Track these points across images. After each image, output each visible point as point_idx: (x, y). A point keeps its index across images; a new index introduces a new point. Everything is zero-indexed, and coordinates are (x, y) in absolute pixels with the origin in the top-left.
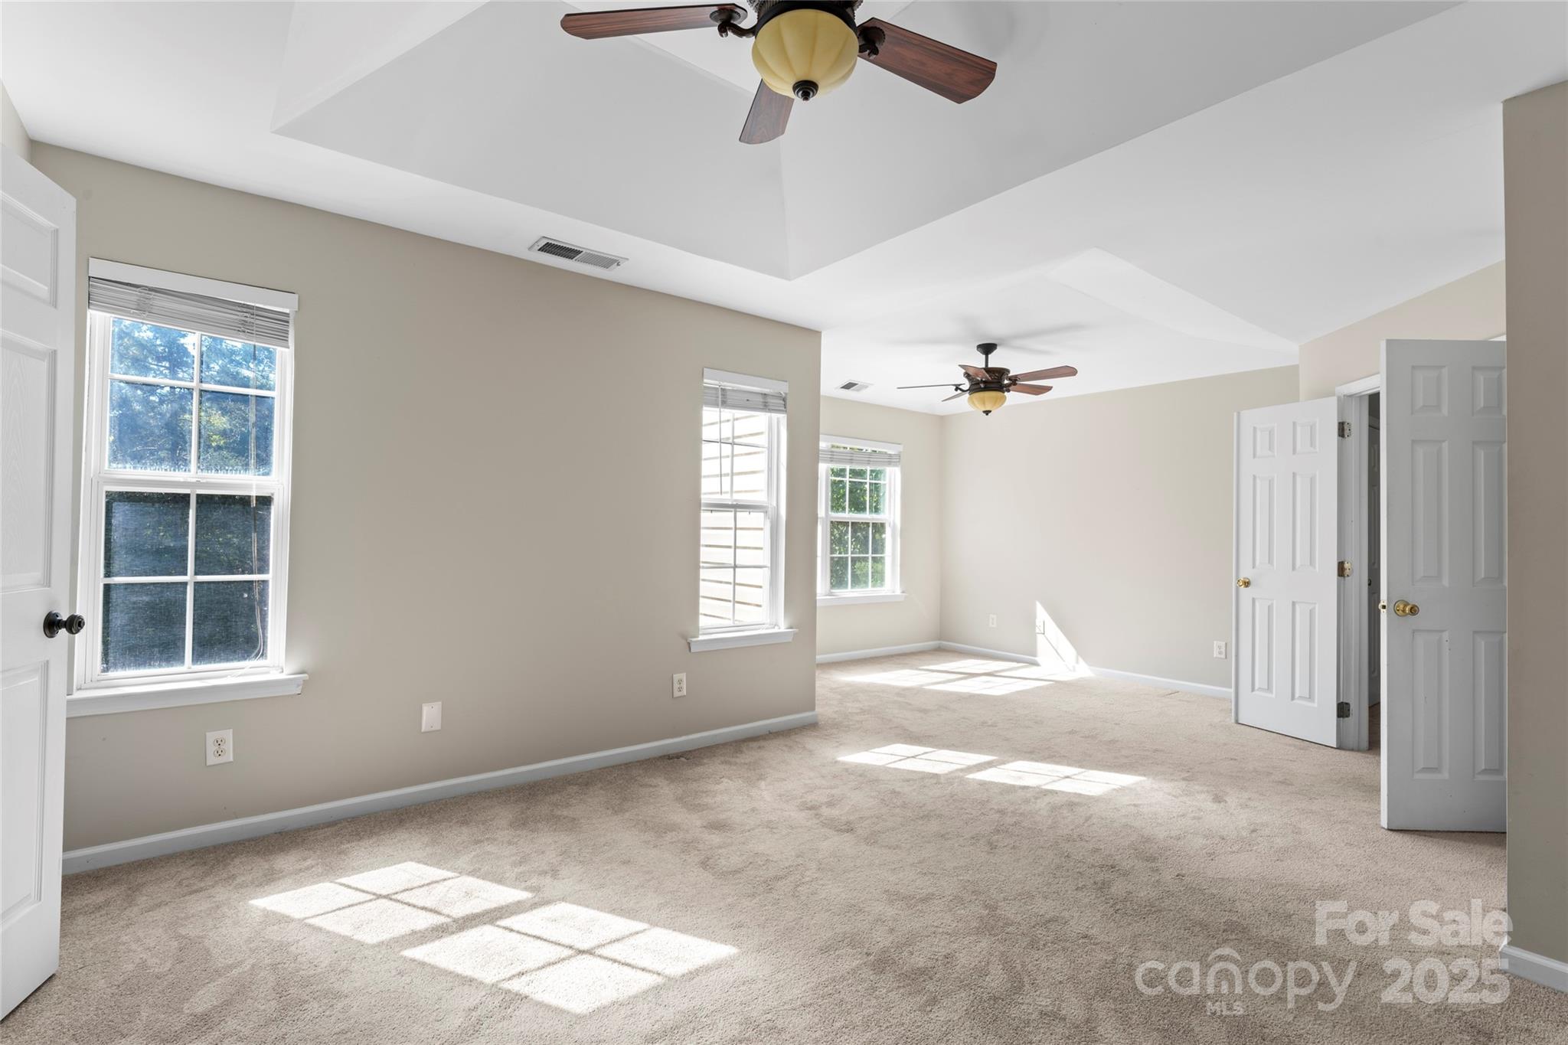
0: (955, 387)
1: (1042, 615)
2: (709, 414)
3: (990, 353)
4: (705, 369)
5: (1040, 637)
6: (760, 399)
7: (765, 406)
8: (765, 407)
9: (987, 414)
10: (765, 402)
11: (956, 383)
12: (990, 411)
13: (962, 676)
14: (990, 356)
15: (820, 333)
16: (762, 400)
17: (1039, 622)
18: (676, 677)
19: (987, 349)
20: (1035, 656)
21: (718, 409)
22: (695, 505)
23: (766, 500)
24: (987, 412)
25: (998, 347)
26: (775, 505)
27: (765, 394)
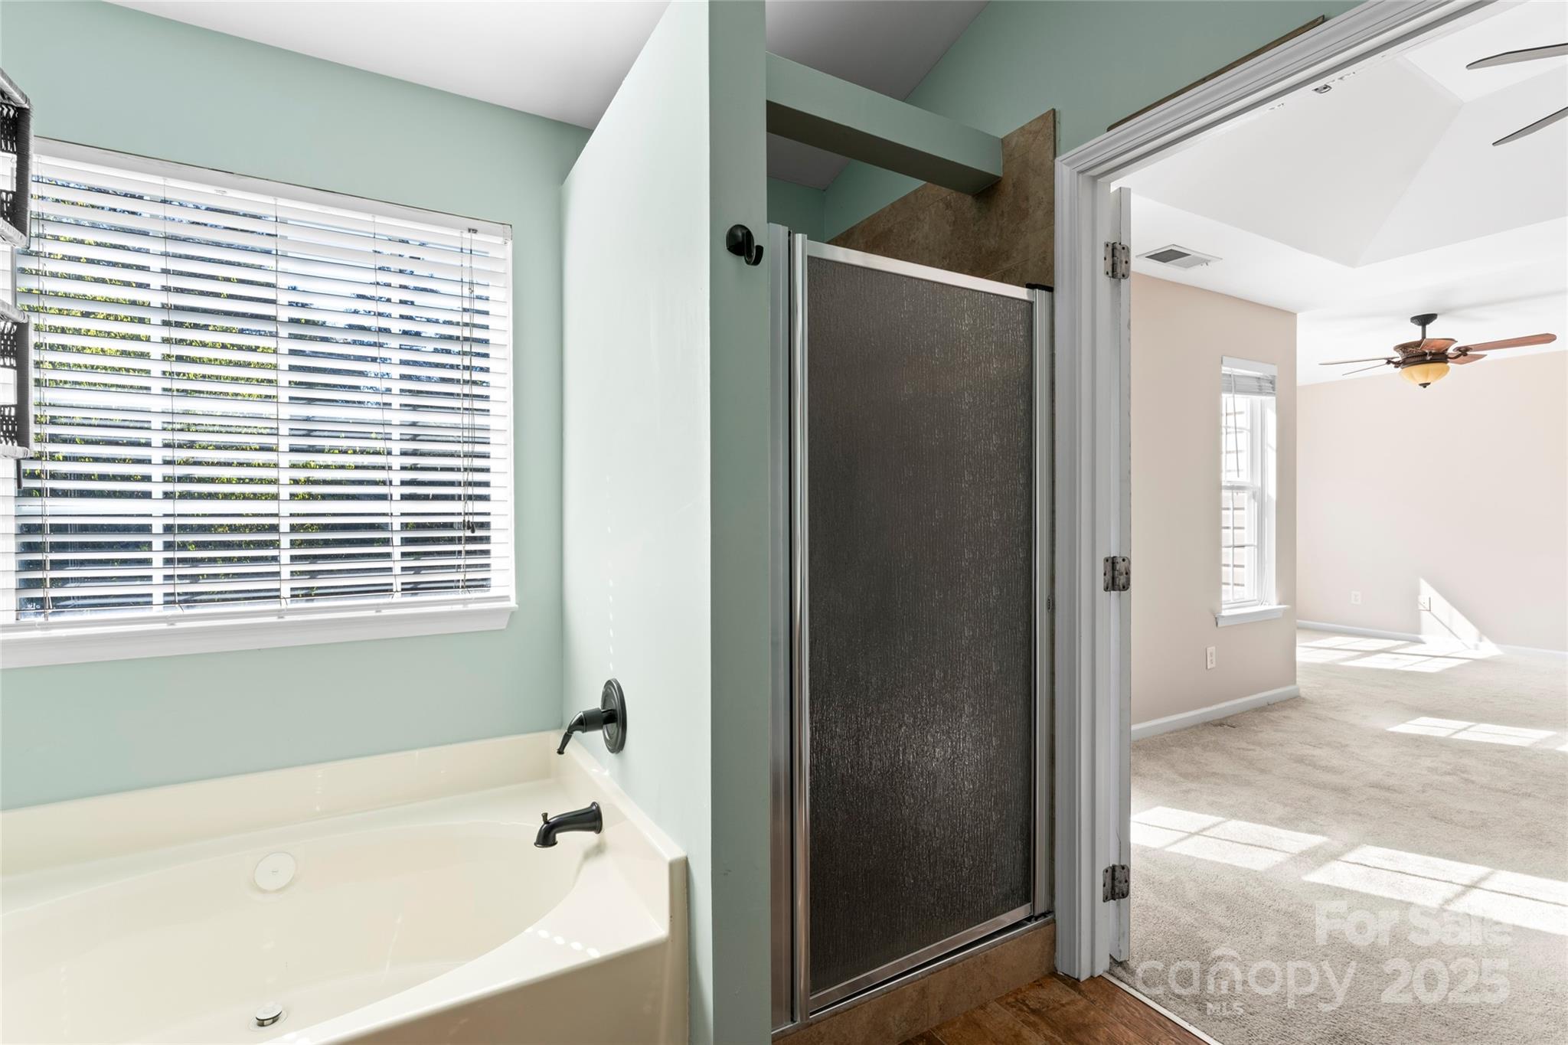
0: (1386, 361)
1: (1427, 592)
2: (1226, 398)
3: (1428, 323)
4: (1224, 358)
5: (1425, 615)
6: (1255, 383)
7: (1260, 389)
8: (1260, 391)
9: (1425, 387)
10: (1260, 386)
11: (1387, 356)
12: (1429, 384)
13: (1359, 653)
14: (1427, 326)
15: (1296, 314)
16: (1256, 383)
17: (1423, 599)
18: (1210, 650)
19: (1424, 320)
20: (1420, 634)
21: (1231, 395)
22: (1219, 488)
23: (1249, 481)
24: (1425, 385)
25: (1438, 316)
26: (1260, 485)
27: (1259, 378)
